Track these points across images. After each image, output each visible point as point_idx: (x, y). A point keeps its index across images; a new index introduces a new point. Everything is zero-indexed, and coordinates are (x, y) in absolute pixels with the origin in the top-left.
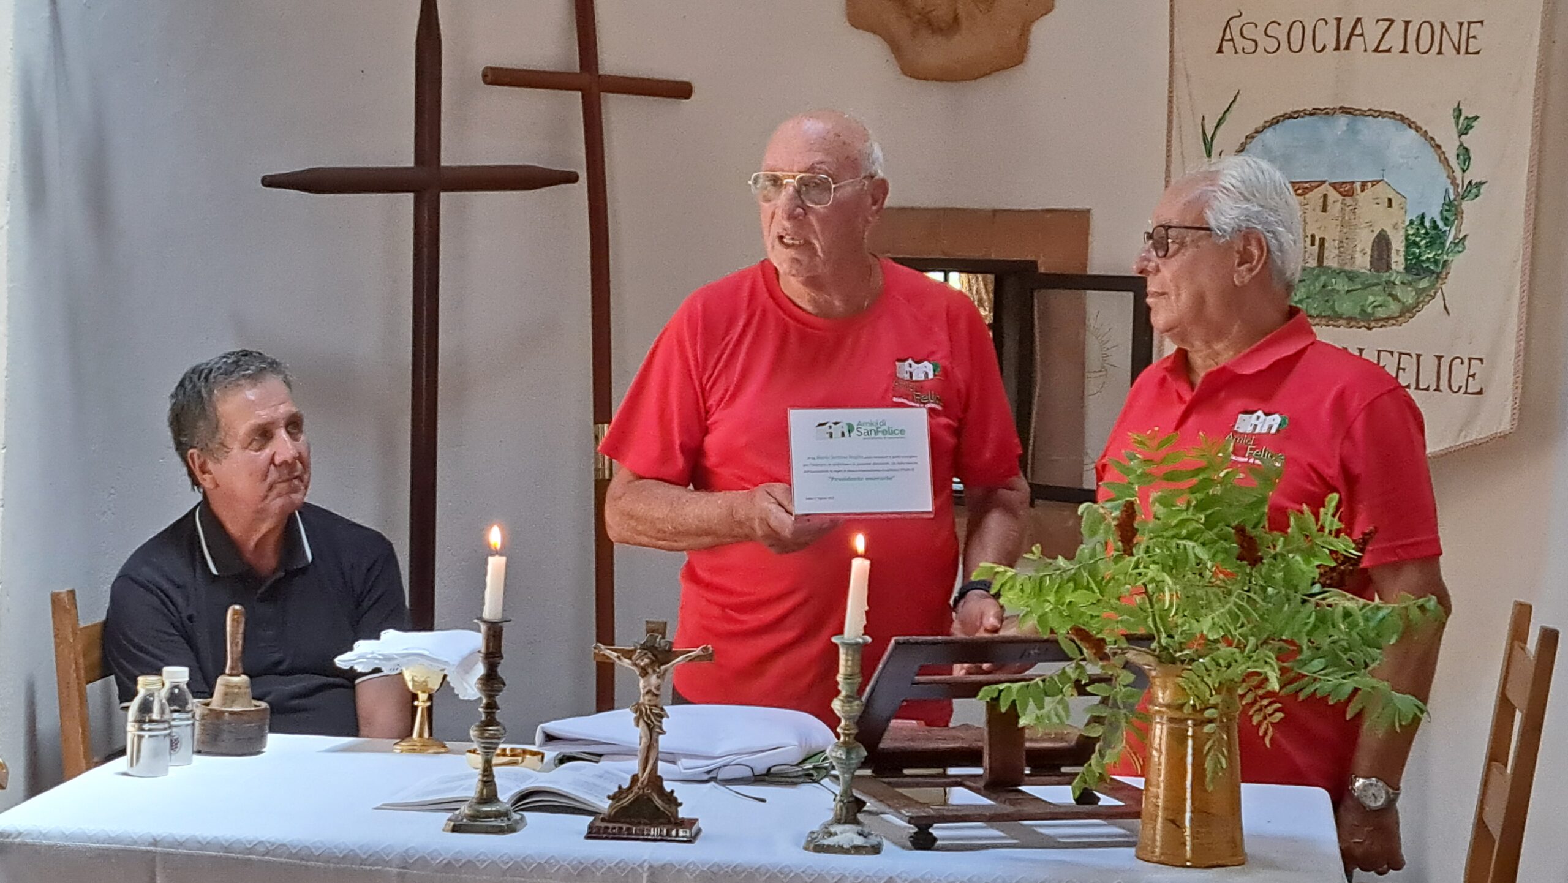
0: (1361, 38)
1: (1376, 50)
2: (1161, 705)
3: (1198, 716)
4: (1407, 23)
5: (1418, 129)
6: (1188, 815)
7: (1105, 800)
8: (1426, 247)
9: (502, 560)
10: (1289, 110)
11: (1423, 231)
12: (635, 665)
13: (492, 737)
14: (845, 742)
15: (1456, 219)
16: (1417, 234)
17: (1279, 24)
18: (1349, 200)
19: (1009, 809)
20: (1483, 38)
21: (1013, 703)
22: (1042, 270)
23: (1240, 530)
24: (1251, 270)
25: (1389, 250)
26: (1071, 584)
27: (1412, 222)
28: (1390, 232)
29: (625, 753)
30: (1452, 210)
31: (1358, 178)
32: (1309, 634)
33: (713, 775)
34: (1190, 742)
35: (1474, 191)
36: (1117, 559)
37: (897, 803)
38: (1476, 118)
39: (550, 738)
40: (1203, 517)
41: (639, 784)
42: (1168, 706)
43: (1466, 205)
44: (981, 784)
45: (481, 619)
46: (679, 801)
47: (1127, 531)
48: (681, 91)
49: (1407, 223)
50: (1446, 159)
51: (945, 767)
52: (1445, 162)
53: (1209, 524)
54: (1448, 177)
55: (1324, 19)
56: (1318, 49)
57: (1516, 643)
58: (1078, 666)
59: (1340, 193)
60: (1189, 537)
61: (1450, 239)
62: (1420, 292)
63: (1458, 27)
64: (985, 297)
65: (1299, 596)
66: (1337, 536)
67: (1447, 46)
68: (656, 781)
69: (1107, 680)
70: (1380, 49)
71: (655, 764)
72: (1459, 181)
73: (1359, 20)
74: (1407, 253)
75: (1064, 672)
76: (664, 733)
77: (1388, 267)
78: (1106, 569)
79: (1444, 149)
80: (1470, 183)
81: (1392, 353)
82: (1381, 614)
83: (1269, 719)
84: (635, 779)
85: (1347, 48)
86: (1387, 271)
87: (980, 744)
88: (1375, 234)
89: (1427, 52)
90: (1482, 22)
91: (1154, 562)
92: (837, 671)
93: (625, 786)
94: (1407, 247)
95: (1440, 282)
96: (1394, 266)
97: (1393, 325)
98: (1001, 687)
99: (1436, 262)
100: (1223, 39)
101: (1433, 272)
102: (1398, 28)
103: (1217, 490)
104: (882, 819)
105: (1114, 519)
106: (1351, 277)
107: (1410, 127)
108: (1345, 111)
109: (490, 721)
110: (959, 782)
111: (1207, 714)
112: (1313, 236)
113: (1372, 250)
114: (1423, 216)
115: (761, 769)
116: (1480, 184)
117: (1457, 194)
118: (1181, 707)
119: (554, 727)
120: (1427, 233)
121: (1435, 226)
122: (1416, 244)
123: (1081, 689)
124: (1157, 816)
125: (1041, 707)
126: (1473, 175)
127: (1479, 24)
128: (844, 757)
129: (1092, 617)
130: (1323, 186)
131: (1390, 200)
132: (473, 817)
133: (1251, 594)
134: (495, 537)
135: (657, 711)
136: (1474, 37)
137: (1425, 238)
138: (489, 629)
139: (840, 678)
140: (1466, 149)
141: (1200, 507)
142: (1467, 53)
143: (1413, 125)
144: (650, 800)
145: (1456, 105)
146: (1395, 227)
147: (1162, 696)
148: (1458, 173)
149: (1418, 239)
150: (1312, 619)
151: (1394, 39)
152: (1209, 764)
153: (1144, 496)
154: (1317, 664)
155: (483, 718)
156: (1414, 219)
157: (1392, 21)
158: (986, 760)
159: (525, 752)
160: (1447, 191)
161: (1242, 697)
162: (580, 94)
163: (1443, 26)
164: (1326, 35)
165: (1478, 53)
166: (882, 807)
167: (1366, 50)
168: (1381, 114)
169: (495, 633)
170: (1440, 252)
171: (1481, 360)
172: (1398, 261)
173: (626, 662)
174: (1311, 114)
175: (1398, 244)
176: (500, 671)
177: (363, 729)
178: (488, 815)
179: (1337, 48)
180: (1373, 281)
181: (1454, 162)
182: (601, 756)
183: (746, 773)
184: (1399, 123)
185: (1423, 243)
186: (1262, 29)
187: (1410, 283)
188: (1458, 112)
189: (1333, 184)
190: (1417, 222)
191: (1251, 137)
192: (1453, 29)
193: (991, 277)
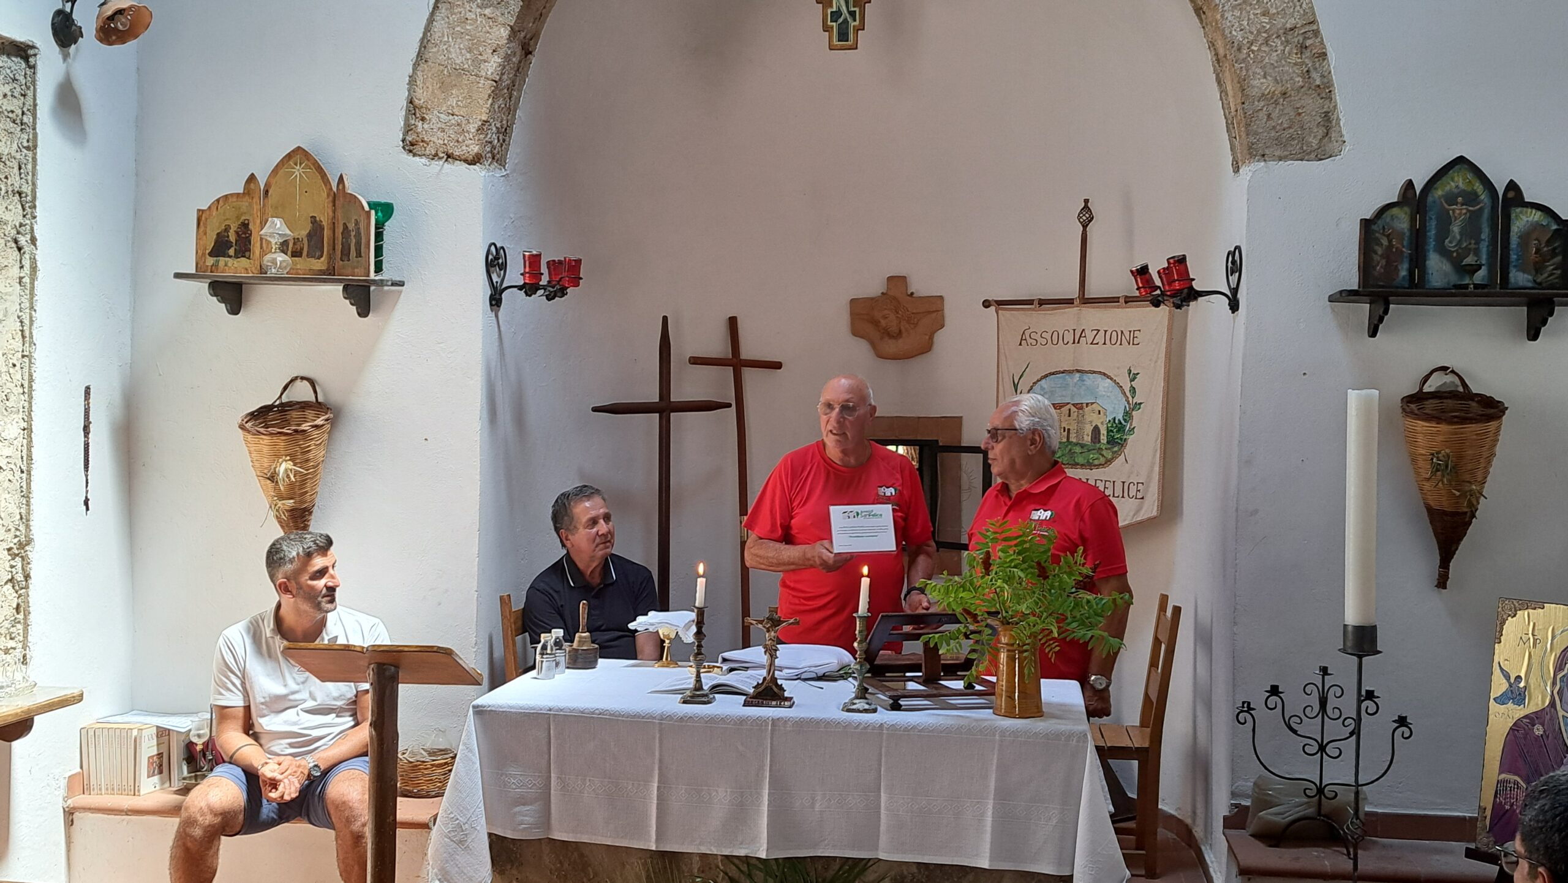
0: (1085, 338)
1: (1092, 343)
2: (1003, 644)
3: (1021, 649)
4: (1106, 331)
5: (1111, 379)
6: (1017, 694)
7: (978, 687)
8: (1117, 432)
9: (704, 580)
10: (1052, 371)
11: (1115, 425)
12: (764, 627)
13: (700, 660)
14: (859, 662)
15: (1130, 420)
16: (1112, 427)
17: (1047, 332)
18: (1081, 412)
19: (935, 692)
20: (1139, 338)
21: (936, 643)
22: (941, 444)
23: (1039, 563)
24: (1037, 447)
25: (1099, 433)
26: (962, 589)
27: (1110, 421)
28: (1100, 425)
29: (762, 667)
30: (1128, 415)
31: (1084, 401)
32: (1071, 611)
33: (799, 676)
34: (1017, 661)
35: (1138, 406)
36: (982, 577)
37: (884, 690)
38: (1138, 374)
39: (725, 660)
40: (1021, 558)
41: (766, 681)
42: (1006, 644)
43: (1134, 413)
44: (921, 680)
45: (694, 606)
46: (785, 689)
47: (987, 564)
48: (777, 366)
49: (1108, 421)
51: (905, 673)
52: (1124, 393)
53: (1024, 561)
54: (1126, 401)
55: (1068, 329)
56: (1066, 342)
57: (1162, 613)
58: (965, 626)
59: (1077, 408)
60: (1015, 567)
61: (1127, 428)
62: (1114, 453)
63: (1129, 332)
65: (1066, 594)
67: (1124, 342)
68: (774, 680)
69: (979, 632)
70: (1094, 342)
72: (1131, 402)
73: (1083, 330)
74: (1108, 435)
75: (959, 629)
76: (777, 658)
77: (1099, 442)
78: (978, 582)
79: (1123, 388)
80: (1136, 403)
81: (1102, 481)
83: (1054, 650)
84: (765, 679)
85: (1078, 342)
87: (920, 662)
88: (1094, 425)
89: (1115, 344)
90: (1139, 330)
91: (999, 579)
92: (855, 630)
93: (760, 682)
94: (1108, 432)
95: (1123, 448)
96: (1102, 441)
97: (1102, 468)
98: (930, 636)
99: (1121, 439)
100: (1021, 340)
101: (1120, 444)
102: (1102, 333)
103: (1027, 545)
104: (878, 698)
105: (981, 559)
106: (1082, 446)
107: (1108, 378)
108: (1078, 371)
109: (699, 653)
110: (911, 679)
111: (1025, 647)
112: (1064, 428)
113: (1092, 434)
114: (1114, 419)
115: (820, 674)
116: (1140, 404)
117: (1130, 408)
118: (1012, 645)
119: (727, 655)
120: (1117, 426)
121: (1120, 423)
122: (1112, 431)
123: (967, 637)
124: (1002, 695)
125: (948, 645)
126: (1137, 400)
127: (1138, 333)
128: (858, 668)
129: (972, 604)
130: (1068, 405)
131: (1099, 411)
132: (692, 697)
133: (1044, 593)
134: (701, 569)
135: (774, 648)
136: (1136, 337)
137: (1115, 428)
138: (698, 612)
139: (857, 632)
140: (1134, 388)
141: (1019, 554)
142: (1133, 344)
144: (772, 689)
145: (1128, 368)
146: (1102, 423)
147: (1004, 640)
148: (1130, 399)
149: (1113, 429)
150: (1072, 604)
151: (1100, 338)
152: (1026, 671)
153: (994, 548)
154: (1074, 625)
155: (696, 651)
156: (1111, 419)
157: (1099, 330)
158: (923, 669)
159: (714, 667)
160: (1125, 407)
161: (1040, 640)
162: (731, 368)
163: (1122, 332)
164: (1069, 337)
165: (1137, 345)
166: (876, 691)
167: (1087, 343)
168: (1094, 372)
169: (701, 612)
170: (1122, 435)
171: (1143, 483)
172: (1104, 439)
173: (760, 626)
174: (1063, 373)
175: (1103, 431)
176: (703, 630)
177: (639, 657)
178: (699, 696)
179: (1074, 343)
180: (1092, 448)
181: (1128, 394)
182: (748, 668)
183: (813, 675)
184: (1103, 376)
185: (1115, 430)
186: (1039, 334)
187: (1109, 449)
188: (1130, 371)
189: (1073, 404)
190: (1112, 421)
191: (1035, 383)
192: (1127, 334)
193: (917, 447)
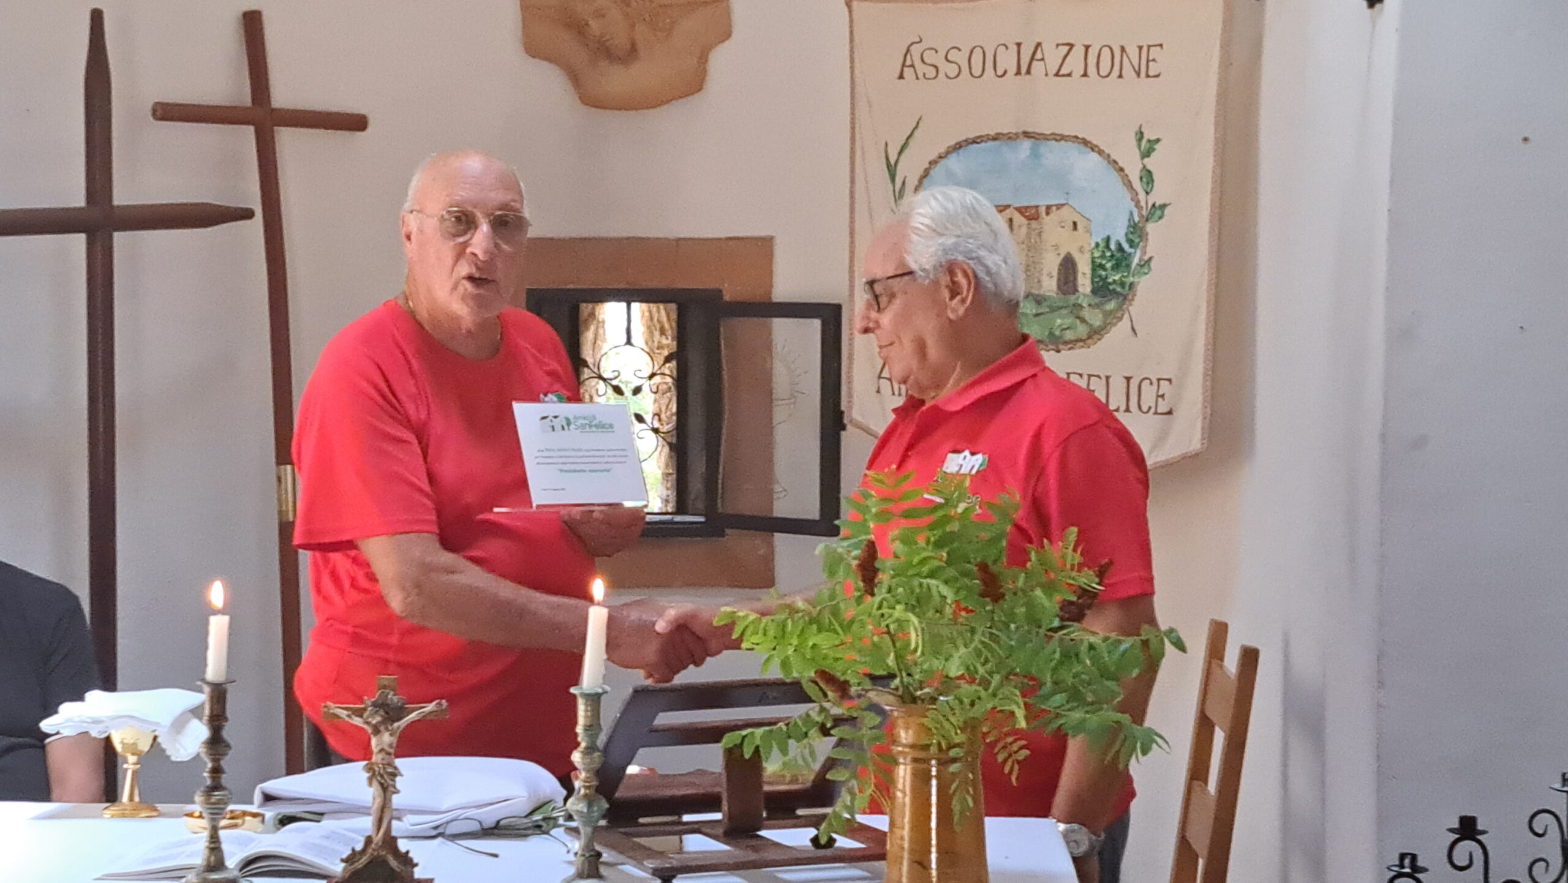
0: (1042, 63)
1: (1057, 75)
2: (905, 746)
3: (943, 756)
4: (1087, 47)
5: (1101, 152)
6: (934, 856)
7: (843, 842)
8: (1113, 268)
9: (225, 619)
10: (972, 135)
11: (1108, 254)
12: (368, 723)
13: (218, 802)
14: (586, 795)
15: (1141, 241)
16: (1103, 256)
17: (959, 50)
18: (1034, 224)
19: (753, 856)
20: (1162, 61)
21: (757, 748)
22: (727, 297)
23: (983, 567)
24: (963, 301)
25: (1075, 273)
26: (815, 627)
27: (1097, 245)
28: (1076, 255)
29: (356, 810)
30: (1137, 232)
31: (1043, 202)
32: (1055, 670)
33: (440, 830)
34: (934, 782)
35: (1158, 213)
36: (859, 600)
37: (639, 854)
38: (1158, 140)
39: (268, 798)
40: (945, 554)
41: (373, 846)
42: (913, 746)
43: (1150, 227)
44: (720, 831)
45: (204, 680)
46: (415, 861)
47: (868, 570)
48: (357, 123)
49: (1093, 245)
50: (1130, 182)
51: (680, 815)
52: (1129, 185)
53: (949, 563)
54: (1132, 199)
55: (1004, 45)
56: (1000, 73)
57: (1215, 662)
58: (823, 710)
59: (1025, 217)
60: (932, 575)
61: (1136, 261)
62: (1107, 314)
63: (1137, 50)
64: (667, 326)
65: (1042, 631)
66: (1079, 571)
67: (1128, 71)
68: (390, 842)
69: (851, 720)
70: (1061, 73)
71: (390, 823)
72: (1143, 204)
73: (1039, 45)
74: (1093, 276)
75: (808, 715)
76: (397, 792)
77: (1076, 290)
78: (849, 610)
79: (1127, 172)
80: (1154, 205)
81: (1081, 375)
82: (1123, 647)
83: (1015, 757)
84: (369, 840)
86: (1074, 294)
87: (717, 789)
88: (1062, 256)
89: (1107, 76)
90: (1161, 45)
91: (899, 602)
93: (359, 847)
94: (1094, 270)
95: (1127, 303)
96: (1080, 289)
97: (1083, 347)
98: (744, 733)
99: (1122, 284)
100: (904, 65)
101: (1118, 294)
102: (1078, 52)
103: (954, 527)
104: (622, 871)
105: (854, 558)
106: (1039, 300)
107: (1093, 150)
108: (1027, 135)
109: (216, 786)
110: (696, 828)
111: (953, 753)
113: (1059, 274)
114: (1108, 240)
115: (489, 822)
116: (1163, 206)
117: (1141, 216)
118: (926, 747)
119: (273, 786)
120: (1112, 256)
121: (1120, 248)
122: (1102, 266)
123: (825, 732)
124: (902, 858)
125: (784, 751)
126: (1157, 197)
127: (1158, 48)
128: (585, 810)
129: (837, 659)
130: (1008, 211)
131: (1075, 224)
133: (994, 631)
134: (217, 594)
135: (390, 770)
136: (1154, 60)
137: (1109, 261)
138: (212, 691)
139: (579, 729)
140: (1149, 172)
141: (939, 545)
142: (1148, 76)
143: (1096, 149)
144: (385, 862)
145: (1137, 129)
146: (1081, 250)
147: (905, 736)
148: (1142, 196)
149: (1104, 262)
150: (1057, 656)
151: (1075, 63)
152: (956, 806)
153: (882, 533)
154: (1059, 699)
155: (209, 782)
156: (1099, 240)
157: (1071, 46)
158: (725, 807)
159: (245, 814)
160: (1131, 214)
161: (985, 735)
162: (251, 128)
163: (1123, 49)
164: (1007, 61)
165: (1157, 76)
166: (621, 858)
167: (1046, 75)
168: (1062, 138)
169: (219, 694)
170: (1125, 274)
171: (1170, 380)
172: (1084, 284)
173: (357, 721)
174: (995, 139)
175: (1084, 268)
176: (226, 734)
177: (56, 792)
179: (1018, 73)
180: (1061, 304)
181: (1137, 185)
182: (322, 814)
183: (474, 827)
184: (1082, 147)
185: (1109, 265)
186: (942, 54)
187: (1097, 306)
188: (1140, 135)
189: (1018, 209)
190: (1102, 245)
191: (933, 163)
192: (1133, 52)
193: (673, 306)
